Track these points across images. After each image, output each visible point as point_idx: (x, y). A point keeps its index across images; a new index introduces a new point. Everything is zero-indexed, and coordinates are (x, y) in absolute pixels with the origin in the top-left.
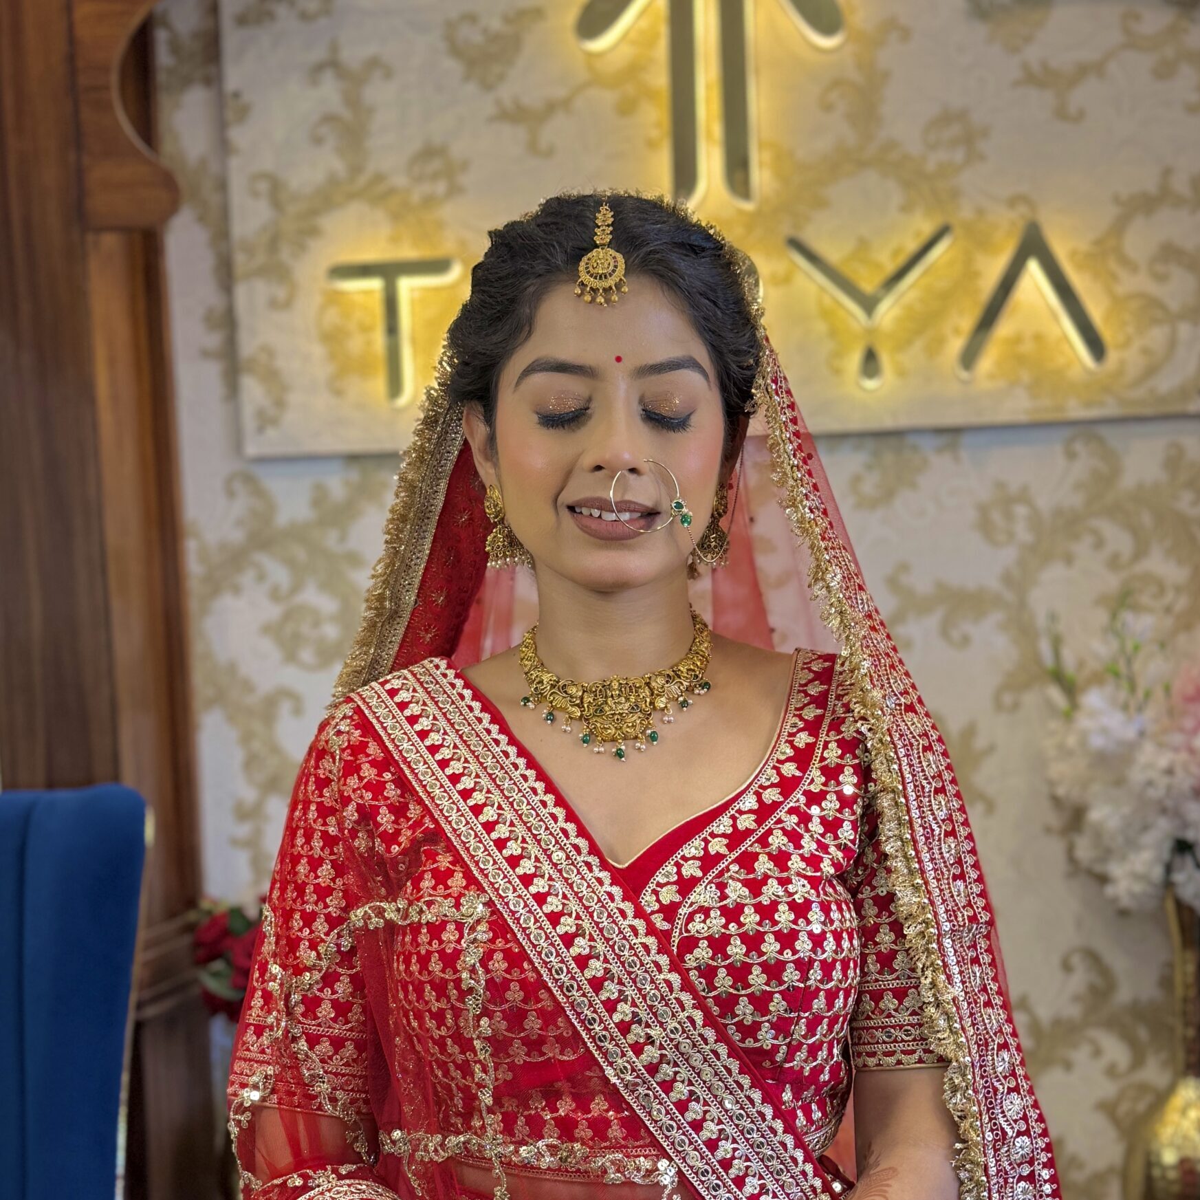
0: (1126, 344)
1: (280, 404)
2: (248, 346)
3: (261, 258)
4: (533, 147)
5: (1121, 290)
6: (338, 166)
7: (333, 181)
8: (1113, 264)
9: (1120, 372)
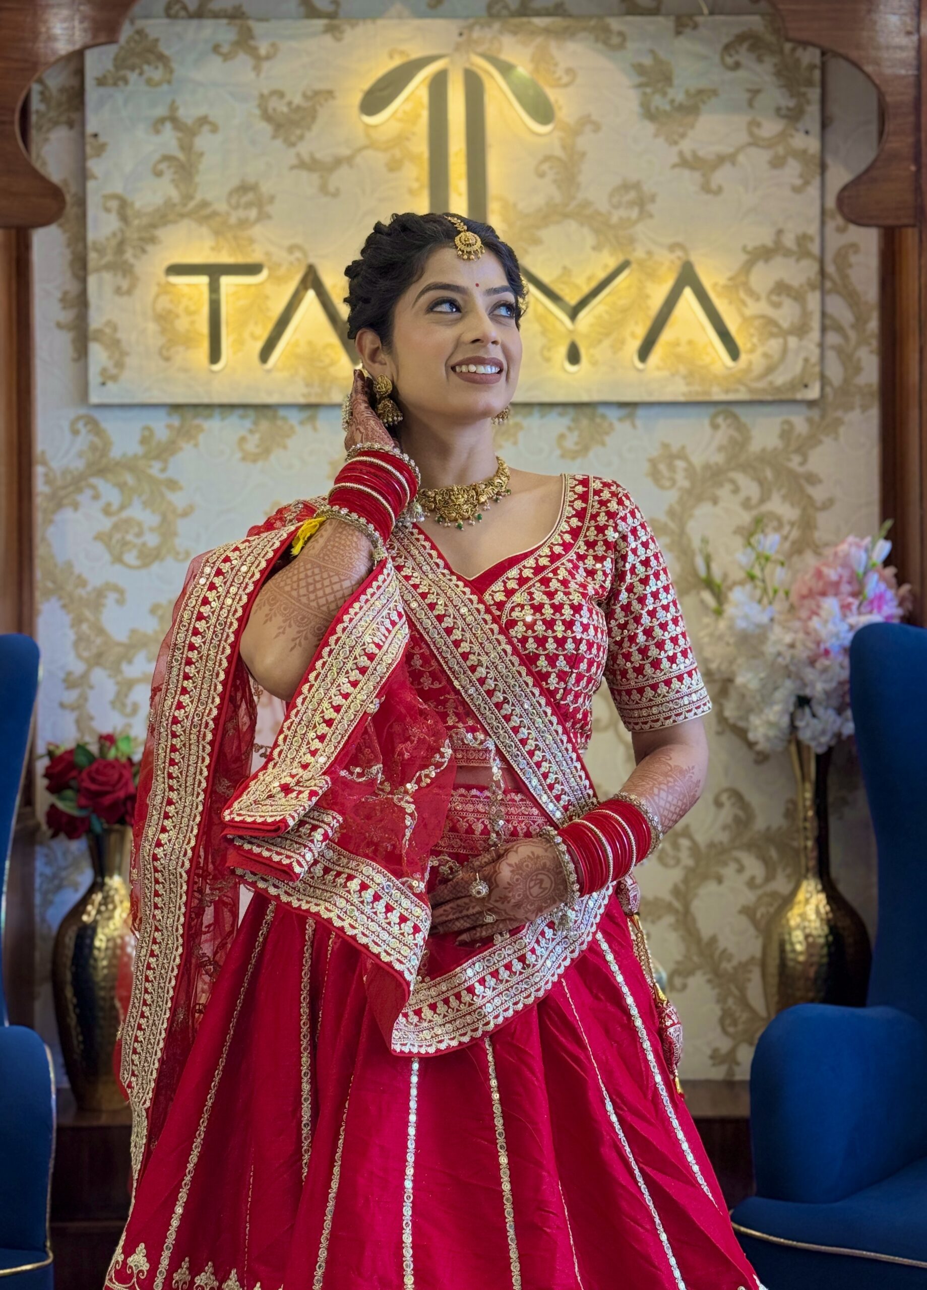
0: (752, 351)
1: (120, 365)
2: (96, 321)
3: (109, 258)
4: (323, 189)
5: (748, 312)
6: (174, 194)
7: (169, 204)
8: (742, 295)
9: (748, 370)
